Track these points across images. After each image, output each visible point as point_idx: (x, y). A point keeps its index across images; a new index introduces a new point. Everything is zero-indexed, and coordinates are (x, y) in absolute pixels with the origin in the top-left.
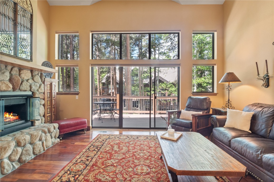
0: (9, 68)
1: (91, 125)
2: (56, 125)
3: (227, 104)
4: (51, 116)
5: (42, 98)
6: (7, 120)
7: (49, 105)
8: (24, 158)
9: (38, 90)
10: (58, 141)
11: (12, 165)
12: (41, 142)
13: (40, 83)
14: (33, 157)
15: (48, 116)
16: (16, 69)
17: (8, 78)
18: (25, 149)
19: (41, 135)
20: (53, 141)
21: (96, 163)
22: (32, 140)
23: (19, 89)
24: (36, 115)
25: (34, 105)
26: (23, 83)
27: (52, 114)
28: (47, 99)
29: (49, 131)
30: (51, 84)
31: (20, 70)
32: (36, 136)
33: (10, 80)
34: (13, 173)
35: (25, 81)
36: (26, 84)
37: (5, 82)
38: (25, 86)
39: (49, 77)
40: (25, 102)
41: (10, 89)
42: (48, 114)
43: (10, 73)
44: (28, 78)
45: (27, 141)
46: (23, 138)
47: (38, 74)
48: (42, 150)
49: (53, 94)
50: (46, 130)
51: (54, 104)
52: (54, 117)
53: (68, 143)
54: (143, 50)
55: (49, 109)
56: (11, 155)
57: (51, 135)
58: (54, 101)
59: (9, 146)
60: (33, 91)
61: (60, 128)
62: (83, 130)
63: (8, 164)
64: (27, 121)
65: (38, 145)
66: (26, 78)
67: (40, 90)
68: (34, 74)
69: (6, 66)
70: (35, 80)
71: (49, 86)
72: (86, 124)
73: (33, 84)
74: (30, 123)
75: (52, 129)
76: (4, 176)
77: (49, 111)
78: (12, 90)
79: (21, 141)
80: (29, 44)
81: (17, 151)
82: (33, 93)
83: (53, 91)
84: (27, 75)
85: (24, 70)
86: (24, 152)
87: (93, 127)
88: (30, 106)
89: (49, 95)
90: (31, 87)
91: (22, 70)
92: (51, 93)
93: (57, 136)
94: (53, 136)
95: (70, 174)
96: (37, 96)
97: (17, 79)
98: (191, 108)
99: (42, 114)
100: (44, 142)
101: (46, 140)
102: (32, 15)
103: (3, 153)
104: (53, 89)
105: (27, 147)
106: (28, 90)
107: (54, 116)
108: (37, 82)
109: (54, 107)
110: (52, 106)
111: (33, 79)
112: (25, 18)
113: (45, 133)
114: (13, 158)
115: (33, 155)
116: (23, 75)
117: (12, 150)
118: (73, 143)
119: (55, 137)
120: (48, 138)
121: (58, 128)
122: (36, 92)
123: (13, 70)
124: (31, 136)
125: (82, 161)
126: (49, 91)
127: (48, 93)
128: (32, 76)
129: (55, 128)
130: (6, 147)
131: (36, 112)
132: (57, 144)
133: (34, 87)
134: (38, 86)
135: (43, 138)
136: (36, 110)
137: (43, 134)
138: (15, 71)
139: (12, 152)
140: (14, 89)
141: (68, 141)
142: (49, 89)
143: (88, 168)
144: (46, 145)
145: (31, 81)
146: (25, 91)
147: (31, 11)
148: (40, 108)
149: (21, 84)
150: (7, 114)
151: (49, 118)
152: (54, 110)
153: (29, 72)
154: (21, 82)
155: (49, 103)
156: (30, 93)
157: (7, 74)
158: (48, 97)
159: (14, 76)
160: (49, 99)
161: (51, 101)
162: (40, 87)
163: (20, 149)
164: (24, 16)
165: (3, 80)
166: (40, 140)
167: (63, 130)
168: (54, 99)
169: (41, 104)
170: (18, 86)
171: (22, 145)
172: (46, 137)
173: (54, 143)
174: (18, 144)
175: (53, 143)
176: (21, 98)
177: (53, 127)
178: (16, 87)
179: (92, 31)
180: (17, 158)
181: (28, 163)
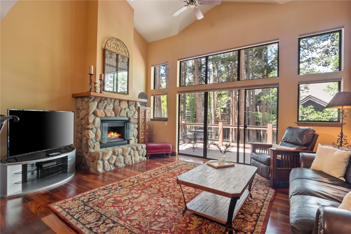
0: (113, 101)
1: (177, 151)
2: (144, 146)
3: (339, 139)
4: (144, 139)
5: (136, 123)
6: (112, 137)
7: (143, 129)
8: (117, 164)
9: (133, 117)
10: (145, 159)
11: (110, 166)
12: (130, 156)
13: (134, 111)
14: (124, 165)
15: (142, 138)
16: (117, 101)
17: (112, 108)
18: (118, 158)
19: (130, 150)
20: (140, 158)
21: (159, 177)
22: (123, 153)
23: (119, 115)
24: (130, 136)
25: (129, 128)
26: (122, 111)
27: (146, 137)
28: (141, 124)
29: (137, 150)
30: (145, 111)
31: (120, 102)
32: (126, 151)
33: (114, 109)
34: (110, 171)
35: (123, 110)
36: (124, 112)
37: (110, 110)
38: (123, 113)
39: (145, 105)
40: (123, 126)
41: (113, 116)
42: (142, 136)
43: (113, 104)
44: (125, 107)
45: (119, 152)
46: (117, 150)
47: (133, 104)
48: (131, 163)
49: (147, 120)
50: (135, 148)
51: (147, 129)
52: (147, 140)
53: (151, 162)
54: (269, 62)
55: (143, 132)
56: (109, 159)
57: (139, 153)
58: (147, 126)
59: (108, 153)
60: (129, 117)
61: (147, 148)
62: (167, 154)
63: (107, 164)
64: (125, 140)
65: (128, 158)
66: (124, 107)
67: (134, 117)
68: (130, 104)
69: (111, 100)
70: (130, 108)
71: (143, 113)
72: (170, 149)
73: (129, 112)
74: (126, 142)
75: (140, 148)
76: (105, 171)
77: (143, 134)
78: (115, 116)
79: (116, 151)
80: (126, 82)
81: (113, 157)
82: (129, 118)
83: (147, 117)
84: (124, 105)
85: (123, 102)
86: (117, 159)
87: (179, 154)
88: (127, 129)
89: (143, 121)
90: (127, 114)
91: (121, 101)
92: (145, 119)
93: (145, 154)
94: (141, 154)
95: (137, 179)
96: (131, 121)
97: (117, 108)
98: (288, 142)
99: (136, 136)
100: (133, 157)
101: (134, 156)
102: (128, 59)
103: (105, 156)
104: (147, 115)
105: (119, 157)
106: (125, 116)
107: (147, 138)
108: (132, 110)
109: (148, 131)
110: (146, 131)
111: (129, 108)
112: (123, 63)
113: (134, 150)
114: (110, 161)
115: (124, 164)
116: (122, 106)
117: (110, 156)
118: (154, 162)
119: (142, 155)
120: (136, 154)
121: (146, 149)
122: (131, 118)
123: (115, 102)
124: (123, 150)
125: (150, 174)
126: (144, 117)
127: (143, 119)
128: (128, 105)
129: (142, 148)
130: (106, 153)
131: (130, 134)
132: (144, 161)
133: (129, 114)
134: (133, 113)
135: (132, 154)
136: (130, 132)
137: (132, 151)
138: (117, 103)
139: (110, 158)
140: (116, 115)
141: (152, 161)
142: (143, 116)
143: (151, 179)
144: (134, 160)
145: (127, 110)
146: (123, 117)
147: (128, 56)
148: (134, 131)
149: (120, 112)
150: (112, 133)
151: (143, 140)
152: (147, 133)
153: (126, 102)
154: (120, 110)
155: (143, 127)
156: (127, 119)
157: (112, 105)
158: (143, 122)
159: (116, 107)
160: (143, 124)
161: (145, 126)
162: (134, 114)
163: (115, 157)
164: (123, 62)
165: (109, 109)
166: (130, 154)
167: (150, 151)
168: (147, 124)
169: (135, 128)
170: (118, 114)
171: (116, 155)
172: (134, 154)
173: (142, 160)
174: (114, 153)
175: (140, 160)
176: (121, 122)
177: (141, 146)
178: (117, 114)
179: (179, 60)
180: (113, 162)
181: (120, 168)
